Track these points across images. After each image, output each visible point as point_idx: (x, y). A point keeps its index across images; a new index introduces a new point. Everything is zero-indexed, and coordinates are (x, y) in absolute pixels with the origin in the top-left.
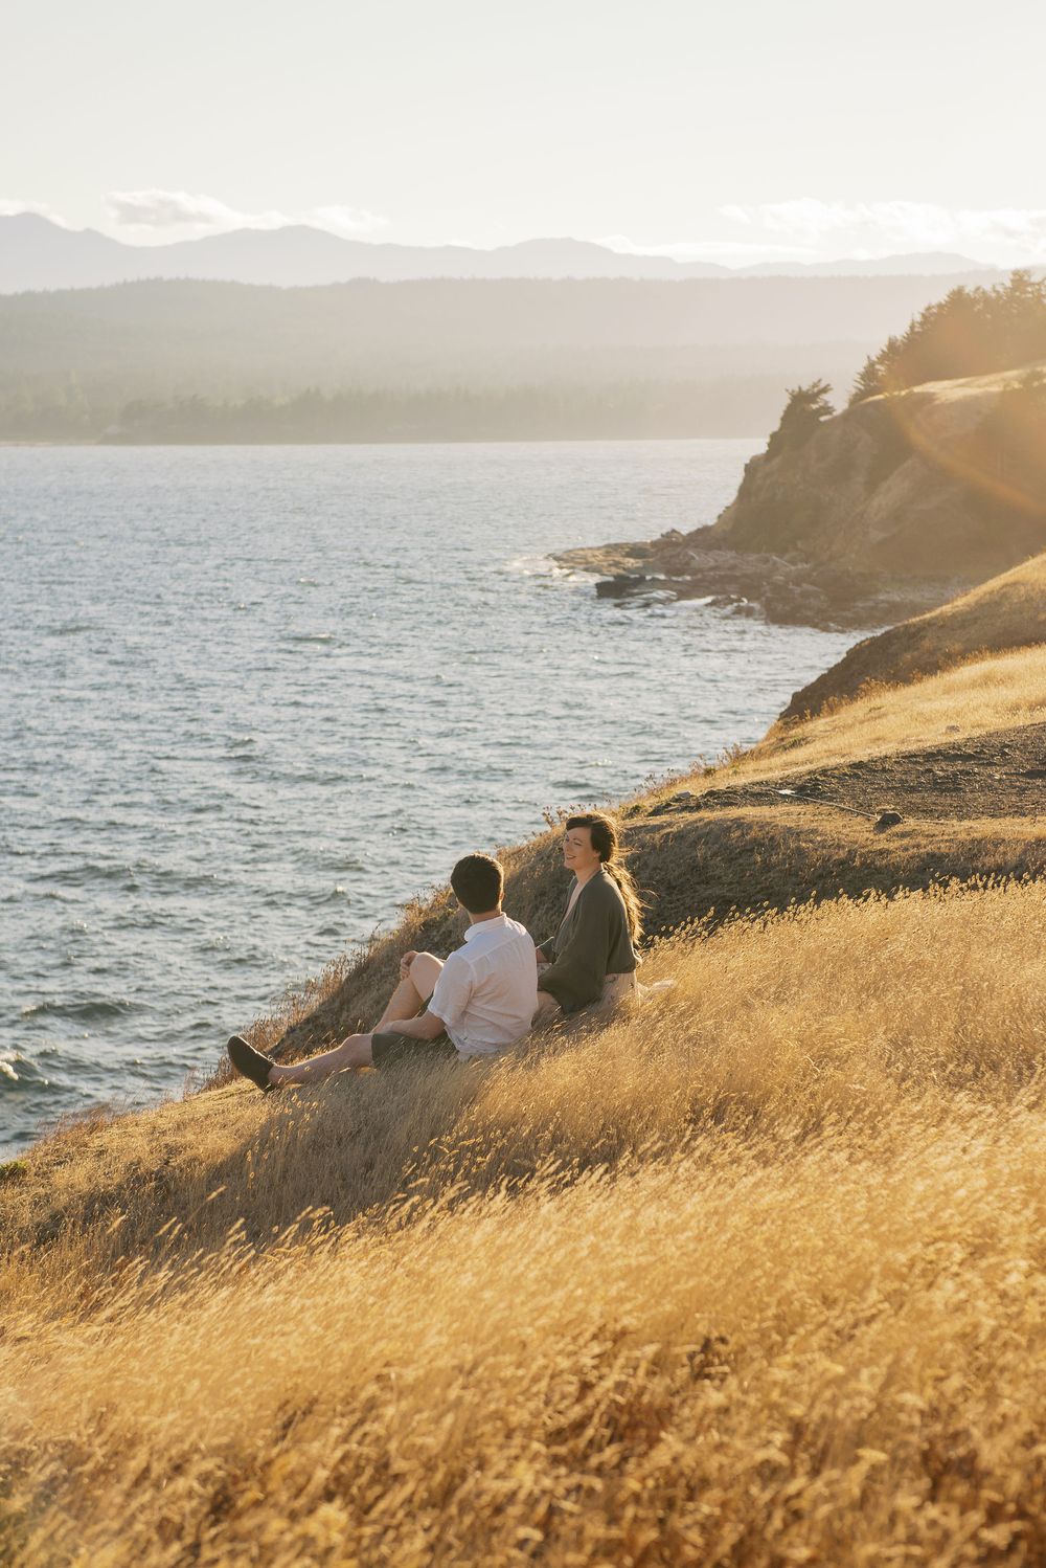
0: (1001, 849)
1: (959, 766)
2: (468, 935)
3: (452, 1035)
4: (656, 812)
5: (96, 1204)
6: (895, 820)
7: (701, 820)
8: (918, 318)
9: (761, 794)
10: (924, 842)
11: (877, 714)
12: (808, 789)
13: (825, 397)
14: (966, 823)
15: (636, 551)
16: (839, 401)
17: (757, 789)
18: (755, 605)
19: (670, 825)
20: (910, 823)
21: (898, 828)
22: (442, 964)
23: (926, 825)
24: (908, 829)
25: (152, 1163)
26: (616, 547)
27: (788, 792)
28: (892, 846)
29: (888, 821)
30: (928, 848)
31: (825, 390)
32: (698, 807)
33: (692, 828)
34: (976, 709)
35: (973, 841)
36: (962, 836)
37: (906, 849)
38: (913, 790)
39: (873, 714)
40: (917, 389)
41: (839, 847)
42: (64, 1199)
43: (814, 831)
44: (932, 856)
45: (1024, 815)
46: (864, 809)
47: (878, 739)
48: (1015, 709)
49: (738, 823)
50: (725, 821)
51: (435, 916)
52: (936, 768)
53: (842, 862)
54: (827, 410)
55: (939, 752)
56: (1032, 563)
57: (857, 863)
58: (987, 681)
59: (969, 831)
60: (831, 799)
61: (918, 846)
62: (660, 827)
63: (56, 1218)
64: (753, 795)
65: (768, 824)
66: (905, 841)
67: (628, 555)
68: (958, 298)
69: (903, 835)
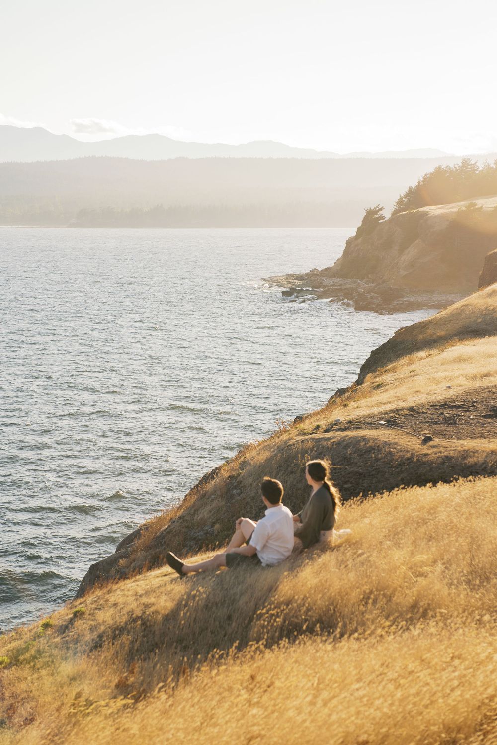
0: (476, 455)
1: (455, 411)
2: (267, 512)
3: (260, 555)
4: (327, 431)
5: (117, 631)
6: (430, 439)
7: (347, 436)
8: (421, 178)
9: (371, 423)
10: (443, 450)
11: (413, 374)
12: (392, 421)
13: (381, 212)
14: (461, 441)
15: (299, 277)
16: (387, 214)
17: (369, 420)
18: (351, 302)
19: (334, 437)
20: (436, 441)
21: (431, 443)
22: (255, 525)
23: (443, 442)
24: (436, 443)
25: (138, 612)
26: (290, 275)
27: (383, 422)
28: (429, 452)
29: (427, 440)
30: (446, 453)
31: (381, 209)
32: (345, 429)
33: (343, 439)
34: (458, 377)
35: (464, 450)
36: (459, 448)
37: (436, 454)
38: (436, 423)
39: (411, 374)
40: (421, 210)
41: (407, 451)
42: (103, 628)
43: (396, 443)
44: (447, 457)
45: (485, 438)
46: (416, 432)
47: (418, 392)
48: (474, 378)
49: (364, 438)
50: (358, 437)
51: (234, 473)
52: (445, 412)
53: (408, 459)
54: (382, 218)
55: (446, 404)
56: (474, 295)
57: (415, 459)
58: (460, 360)
59: (462, 445)
60: (402, 427)
61: (440, 452)
62: (329, 439)
63: (100, 636)
64: (368, 423)
65: (376, 439)
66: (435, 450)
67: (295, 279)
68: (439, 171)
69: (434, 446)
